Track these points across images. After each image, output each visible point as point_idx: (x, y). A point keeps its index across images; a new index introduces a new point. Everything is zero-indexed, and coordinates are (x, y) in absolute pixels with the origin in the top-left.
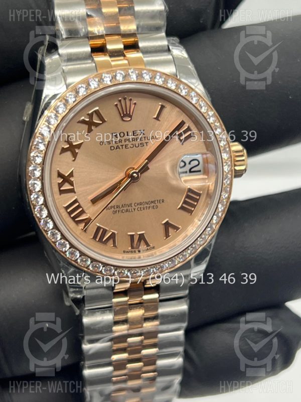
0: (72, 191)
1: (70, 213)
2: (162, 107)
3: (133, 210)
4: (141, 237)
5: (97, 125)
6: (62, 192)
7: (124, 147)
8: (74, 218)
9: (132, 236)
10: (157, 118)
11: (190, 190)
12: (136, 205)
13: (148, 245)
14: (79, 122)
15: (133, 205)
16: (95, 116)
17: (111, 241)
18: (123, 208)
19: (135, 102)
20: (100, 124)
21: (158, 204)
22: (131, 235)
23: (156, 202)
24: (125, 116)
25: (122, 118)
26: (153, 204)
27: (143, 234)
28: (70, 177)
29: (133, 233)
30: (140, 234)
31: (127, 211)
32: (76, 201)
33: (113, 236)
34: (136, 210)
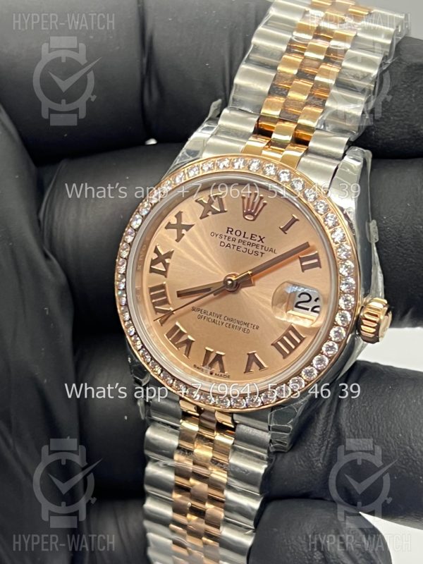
0: (164, 273)
1: (152, 297)
2: (294, 221)
3: (221, 324)
4: (219, 358)
5: (215, 212)
6: (152, 270)
7: (236, 248)
8: (154, 304)
9: (208, 353)
10: (284, 230)
11: (292, 328)
12: (226, 319)
13: (222, 370)
14: (196, 201)
15: (222, 317)
16: (216, 201)
17: (184, 347)
18: (210, 316)
19: (265, 202)
20: (218, 212)
21: (251, 329)
22: (207, 351)
23: (250, 326)
24: (248, 213)
25: (245, 214)
26: (244, 326)
27: (221, 356)
28: (167, 258)
29: (212, 350)
30: (218, 355)
31: (214, 321)
32: (163, 287)
33: (189, 343)
34: (224, 324)
